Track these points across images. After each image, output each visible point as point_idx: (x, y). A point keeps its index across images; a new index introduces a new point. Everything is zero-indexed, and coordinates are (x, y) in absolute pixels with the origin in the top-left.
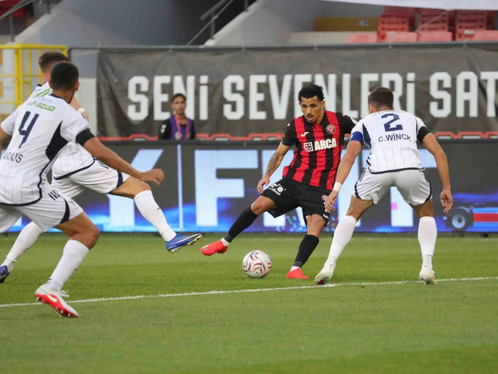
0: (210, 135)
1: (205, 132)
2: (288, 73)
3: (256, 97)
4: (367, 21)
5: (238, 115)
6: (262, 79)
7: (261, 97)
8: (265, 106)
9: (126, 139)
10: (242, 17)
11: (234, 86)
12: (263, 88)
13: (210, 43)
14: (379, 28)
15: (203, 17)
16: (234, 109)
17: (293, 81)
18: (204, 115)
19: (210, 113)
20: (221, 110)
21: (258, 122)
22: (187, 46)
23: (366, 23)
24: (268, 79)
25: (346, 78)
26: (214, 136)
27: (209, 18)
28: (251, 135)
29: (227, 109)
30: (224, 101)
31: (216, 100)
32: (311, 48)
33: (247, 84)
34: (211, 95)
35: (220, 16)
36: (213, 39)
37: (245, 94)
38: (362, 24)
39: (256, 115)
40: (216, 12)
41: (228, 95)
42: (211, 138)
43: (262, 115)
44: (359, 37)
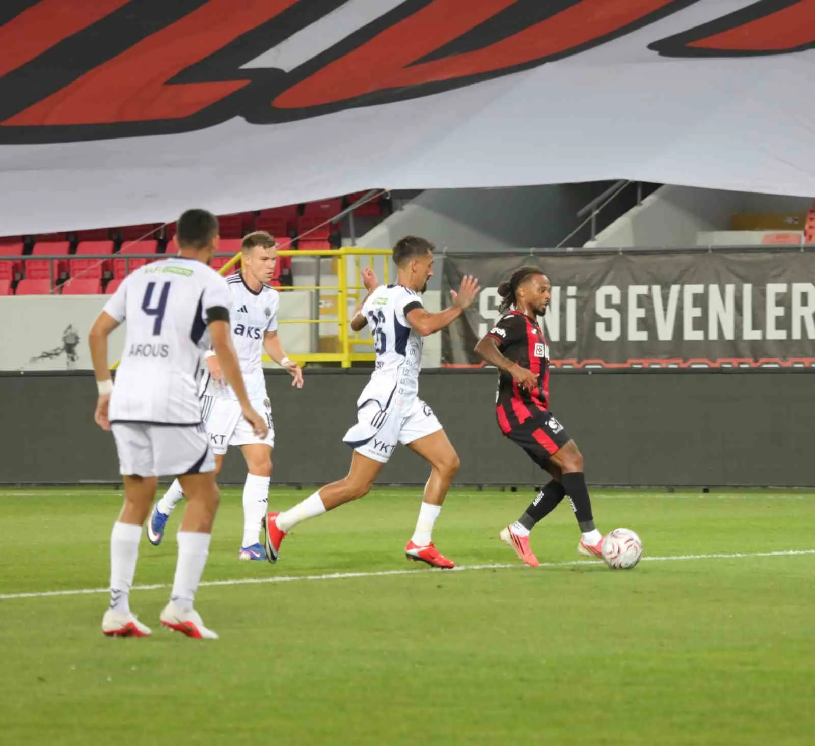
0: (578, 362)
1: (573, 358)
2: (675, 283)
3: (635, 313)
4: (796, 218)
5: (613, 335)
6: (643, 289)
7: (642, 313)
8: (647, 324)
9: (476, 366)
10: (634, 211)
11: (608, 298)
12: (644, 301)
13: (589, 245)
14: (807, 227)
15: (581, 213)
16: (608, 328)
17: (681, 293)
18: (571, 336)
19: (579, 334)
20: (593, 329)
21: (639, 343)
22: (557, 249)
23: (796, 220)
24: (650, 289)
25: (748, 288)
26: (585, 361)
27: (590, 213)
28: (630, 361)
29: (600, 327)
30: (597, 318)
31: (586, 316)
32: (704, 251)
33: (624, 297)
34: (580, 311)
35: (601, 211)
36: (594, 240)
37: (622, 309)
38: (790, 220)
39: (636, 335)
40: (598, 206)
41: (601, 310)
42: (579, 366)
43: (643, 336)
44: (778, 237)
